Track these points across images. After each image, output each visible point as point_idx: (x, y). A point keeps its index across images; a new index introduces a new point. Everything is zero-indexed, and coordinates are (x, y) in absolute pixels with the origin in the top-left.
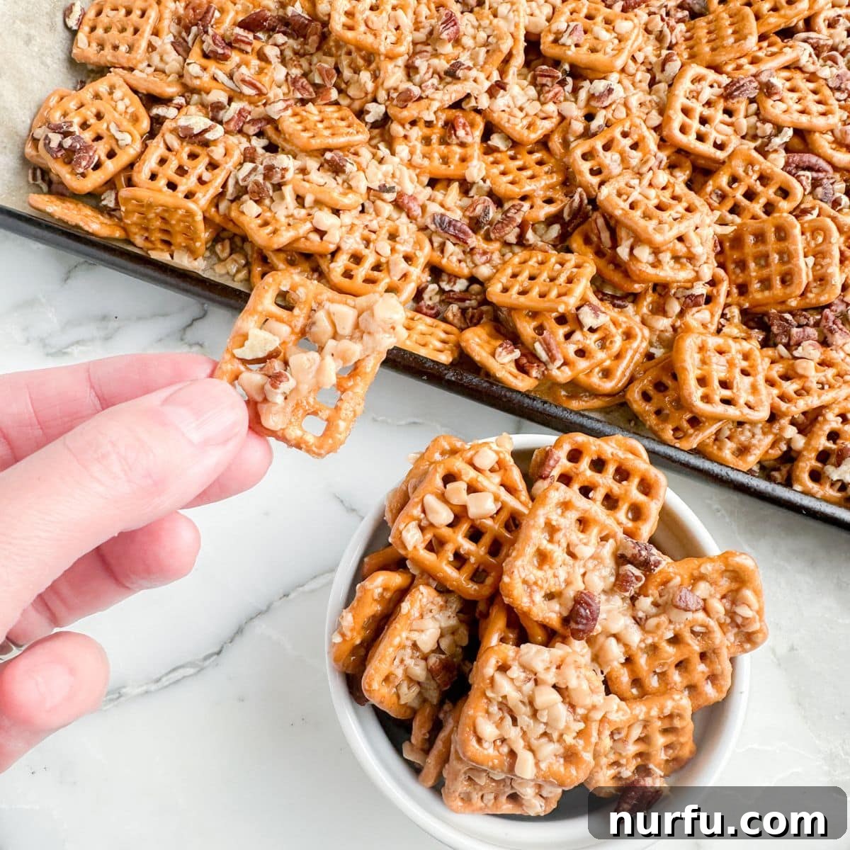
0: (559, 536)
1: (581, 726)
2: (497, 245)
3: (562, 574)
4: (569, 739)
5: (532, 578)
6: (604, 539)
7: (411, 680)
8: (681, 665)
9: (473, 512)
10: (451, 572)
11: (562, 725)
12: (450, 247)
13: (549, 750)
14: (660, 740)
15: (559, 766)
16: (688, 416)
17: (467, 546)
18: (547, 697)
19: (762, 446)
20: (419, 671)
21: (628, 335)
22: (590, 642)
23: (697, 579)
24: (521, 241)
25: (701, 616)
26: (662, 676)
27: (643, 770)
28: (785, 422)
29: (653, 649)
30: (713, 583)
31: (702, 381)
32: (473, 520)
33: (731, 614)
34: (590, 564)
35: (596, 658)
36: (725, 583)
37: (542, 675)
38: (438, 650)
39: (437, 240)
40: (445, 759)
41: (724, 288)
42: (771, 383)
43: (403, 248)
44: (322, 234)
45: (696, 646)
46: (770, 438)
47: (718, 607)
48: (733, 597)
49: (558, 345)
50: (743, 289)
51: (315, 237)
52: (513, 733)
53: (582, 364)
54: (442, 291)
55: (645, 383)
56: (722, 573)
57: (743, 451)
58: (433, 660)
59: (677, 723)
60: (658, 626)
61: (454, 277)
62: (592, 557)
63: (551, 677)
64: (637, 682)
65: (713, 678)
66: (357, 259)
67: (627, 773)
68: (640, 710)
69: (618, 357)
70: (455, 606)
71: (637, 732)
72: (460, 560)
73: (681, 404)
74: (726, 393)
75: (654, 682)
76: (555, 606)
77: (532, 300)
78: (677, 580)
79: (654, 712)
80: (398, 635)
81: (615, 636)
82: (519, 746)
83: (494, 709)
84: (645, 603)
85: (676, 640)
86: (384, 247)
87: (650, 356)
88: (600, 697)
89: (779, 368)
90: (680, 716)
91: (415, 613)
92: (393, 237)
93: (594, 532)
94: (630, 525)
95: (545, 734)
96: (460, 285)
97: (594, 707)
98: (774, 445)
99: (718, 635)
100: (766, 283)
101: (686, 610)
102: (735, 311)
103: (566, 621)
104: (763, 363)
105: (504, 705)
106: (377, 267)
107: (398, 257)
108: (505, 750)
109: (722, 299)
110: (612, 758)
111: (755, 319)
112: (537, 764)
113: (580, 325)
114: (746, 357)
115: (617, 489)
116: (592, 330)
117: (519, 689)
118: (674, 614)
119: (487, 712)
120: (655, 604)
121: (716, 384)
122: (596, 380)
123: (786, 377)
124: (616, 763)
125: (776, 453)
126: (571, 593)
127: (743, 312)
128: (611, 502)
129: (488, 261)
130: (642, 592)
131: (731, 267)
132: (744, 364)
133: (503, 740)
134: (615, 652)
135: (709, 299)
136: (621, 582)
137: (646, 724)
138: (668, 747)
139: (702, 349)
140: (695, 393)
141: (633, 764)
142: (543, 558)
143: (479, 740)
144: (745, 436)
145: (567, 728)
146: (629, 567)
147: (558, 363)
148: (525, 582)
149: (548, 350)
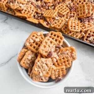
0: (47, 44)
1: (49, 69)
2: (45, 9)
3: (48, 49)
4: (47, 71)
5: (43, 49)
6: (54, 45)
7: (28, 64)
8: (64, 62)
9: (36, 41)
10: (33, 49)
11: (46, 69)
12: (39, 9)
13: (44, 72)
14: (61, 72)
15: (46, 74)
16: (69, 31)
17: (35, 45)
18: (44, 65)
19: (79, 35)
20: (29, 62)
21: (62, 21)
22: (52, 58)
23: (67, 50)
24: (48, 9)
25: (67, 55)
26: (62, 63)
27: (59, 76)
28: (83, 32)
29: (60, 60)
30: (69, 51)
31: (71, 26)
32: (36, 42)
33: (71, 55)
34: (52, 48)
35: (52, 61)
36: (70, 51)
37: (44, 62)
38: (32, 60)
39: (37, 9)
40: (32, 74)
41: (76, 15)
42: (81, 27)
43: (32, 9)
44: (21, 7)
45: (66, 59)
46: (81, 34)
47: (69, 54)
48: (72, 53)
49: (52, 22)
50: (78, 15)
51: (20, 8)
52: (40, 70)
53: (55, 24)
54: (38, 16)
55: (64, 27)
56: (70, 49)
57: (77, 36)
58: (31, 61)
59: (63, 70)
60: (61, 56)
61: (39, 14)
62: (52, 47)
63: (45, 62)
64: (58, 64)
65: (69, 64)
66: (26, 11)
67: (57, 76)
68: (58, 68)
69: (60, 23)
70: (34, 54)
71: (58, 71)
72: (34, 47)
73: (69, 30)
74: (74, 28)
75: (60, 64)
76: (46, 53)
77: (49, 16)
78: (64, 50)
79: (60, 68)
80: (25, 57)
81: (55, 58)
82: (40, 72)
83: (37, 67)
84: (59, 53)
85: (63, 58)
86: (29, 9)
87: (65, 24)
88: (52, 65)
89: (82, 25)
90: (64, 69)
91: (28, 54)
92: (31, 8)
93: (53, 44)
94: (58, 43)
95: (44, 70)
96: (40, 15)
97: (51, 67)
98: (81, 35)
99: (69, 58)
100: (81, 14)
101: (65, 54)
102: (77, 18)
103: (48, 55)
104: (80, 24)
105: (38, 66)
106: (28, 12)
107: (31, 11)
108: (39, 72)
109: (75, 16)
110: (54, 74)
111: (80, 19)
112: (43, 74)
113: (55, 19)
114: (78, 23)
115: (57, 38)
116: (57, 20)
117: (41, 64)
118: (63, 55)
119: (36, 67)
120: (61, 53)
121: (73, 27)
122: (57, 27)
123: (83, 26)
124: (55, 75)
125: (81, 37)
126: (49, 52)
127: (78, 18)
128: (56, 40)
129: (44, 11)
130: (59, 52)
131: (77, 12)
132: (77, 24)
133: (38, 71)
134: (55, 60)
135: (73, 16)
136: (56, 50)
137: (59, 70)
138: (62, 73)
139: (72, 22)
140: (70, 28)
141: (58, 75)
142: (45, 47)
143: (35, 71)
144: (77, 34)
145: (47, 69)
146: (57, 48)
147: (52, 24)
148: (42, 50)
149: (51, 22)
